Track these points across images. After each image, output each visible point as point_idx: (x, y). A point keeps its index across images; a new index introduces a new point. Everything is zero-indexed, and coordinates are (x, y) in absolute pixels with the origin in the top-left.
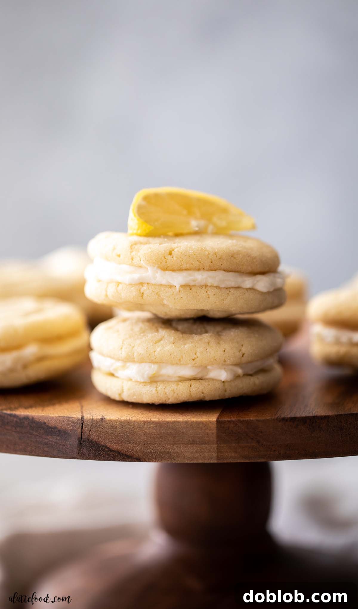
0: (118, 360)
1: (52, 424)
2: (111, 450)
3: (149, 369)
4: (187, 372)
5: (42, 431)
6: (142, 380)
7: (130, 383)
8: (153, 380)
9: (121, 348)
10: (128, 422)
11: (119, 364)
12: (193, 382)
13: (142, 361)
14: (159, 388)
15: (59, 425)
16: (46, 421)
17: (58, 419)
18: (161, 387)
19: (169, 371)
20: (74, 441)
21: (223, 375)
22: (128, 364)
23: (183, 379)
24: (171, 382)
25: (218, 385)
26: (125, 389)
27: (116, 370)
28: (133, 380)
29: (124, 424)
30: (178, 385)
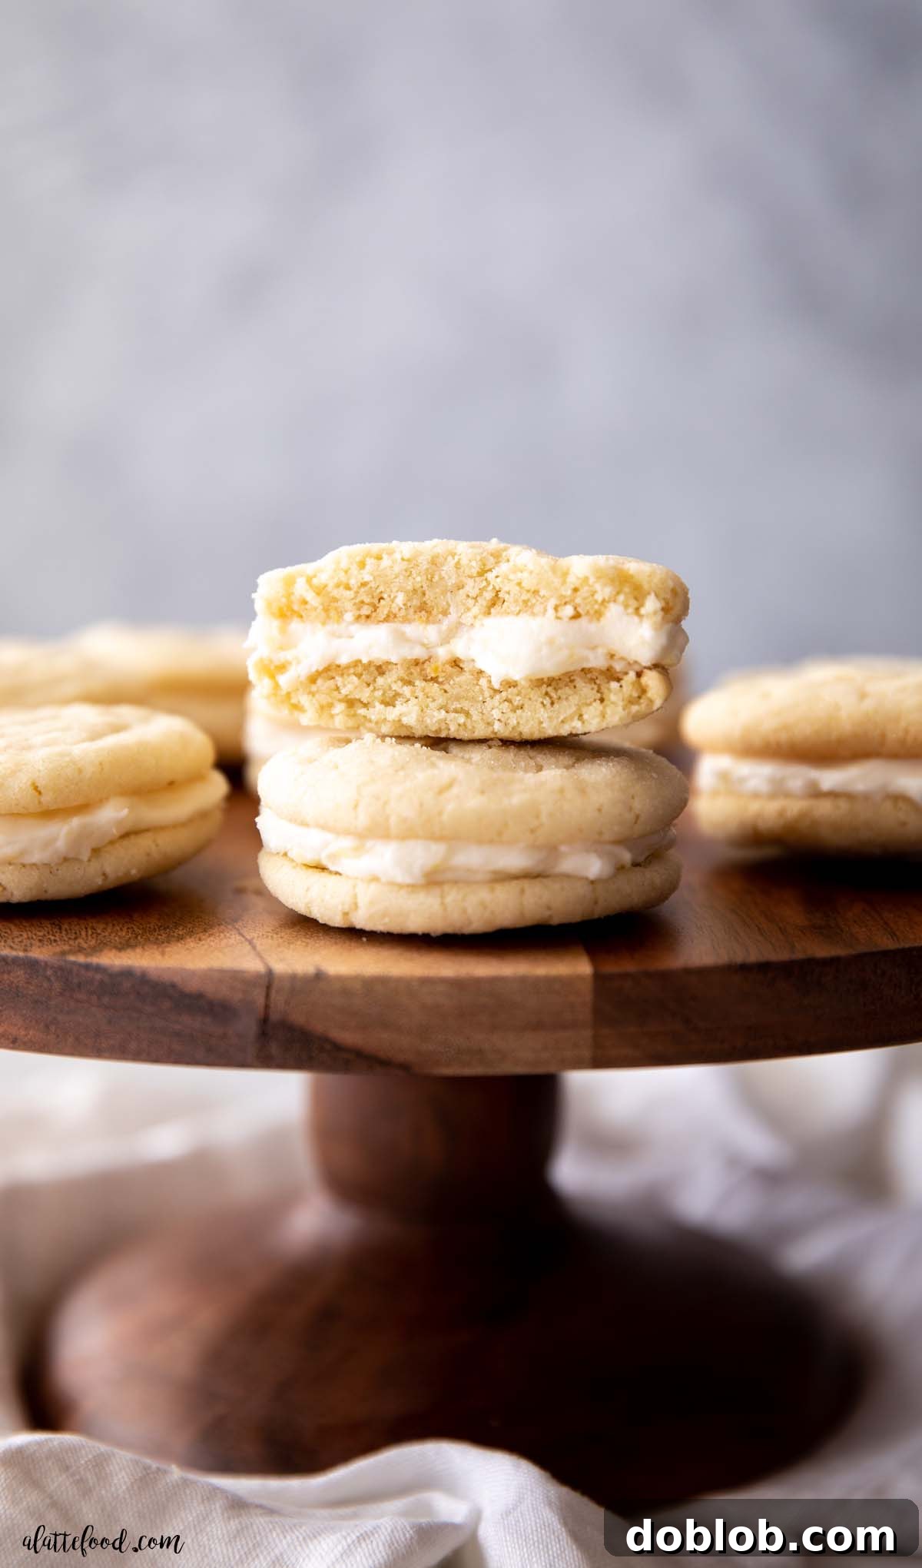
0: (347, 832)
1: (193, 986)
2: (337, 1047)
3: (424, 855)
4: (515, 860)
5: (167, 1004)
6: (408, 880)
7: (373, 887)
8: (434, 880)
9: (356, 807)
10: (383, 981)
11: (347, 843)
12: (526, 884)
13: (407, 834)
14: (449, 899)
15: (209, 990)
16: (177, 979)
17: (208, 975)
18: (452, 896)
19: (473, 858)
20: (248, 1026)
21: (594, 867)
22: (369, 844)
23: (502, 877)
24: (476, 883)
25: (582, 890)
26: (363, 901)
27: (333, 857)
28: (383, 880)
29: (371, 984)
30: (492, 890)
